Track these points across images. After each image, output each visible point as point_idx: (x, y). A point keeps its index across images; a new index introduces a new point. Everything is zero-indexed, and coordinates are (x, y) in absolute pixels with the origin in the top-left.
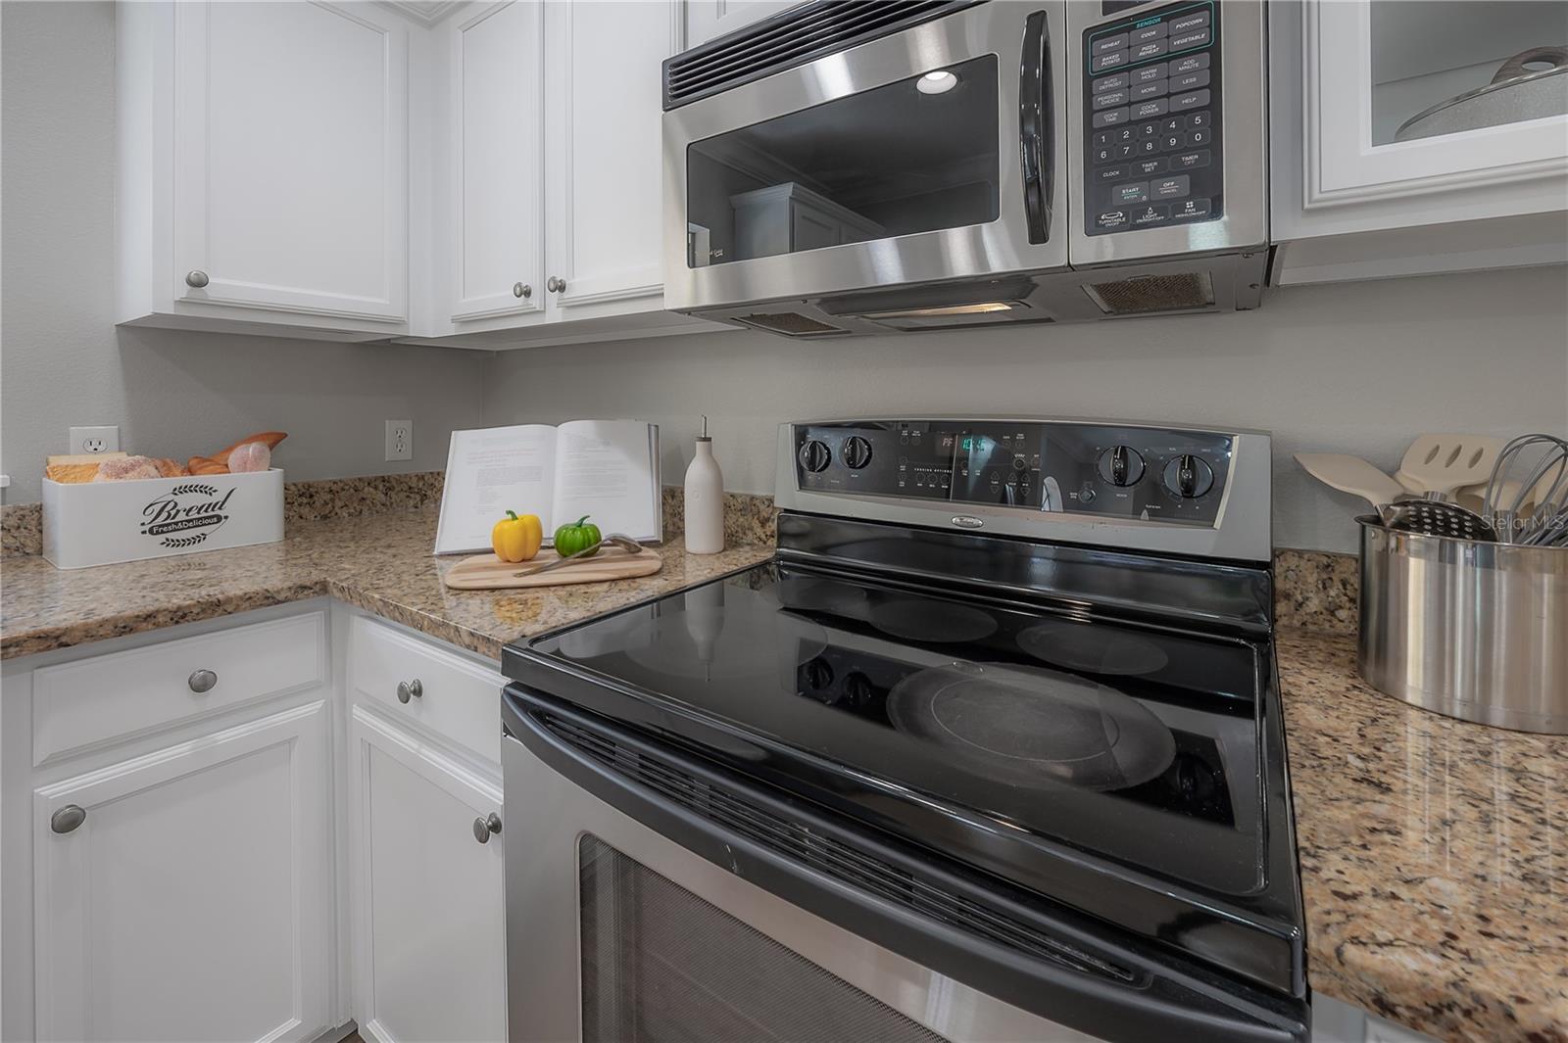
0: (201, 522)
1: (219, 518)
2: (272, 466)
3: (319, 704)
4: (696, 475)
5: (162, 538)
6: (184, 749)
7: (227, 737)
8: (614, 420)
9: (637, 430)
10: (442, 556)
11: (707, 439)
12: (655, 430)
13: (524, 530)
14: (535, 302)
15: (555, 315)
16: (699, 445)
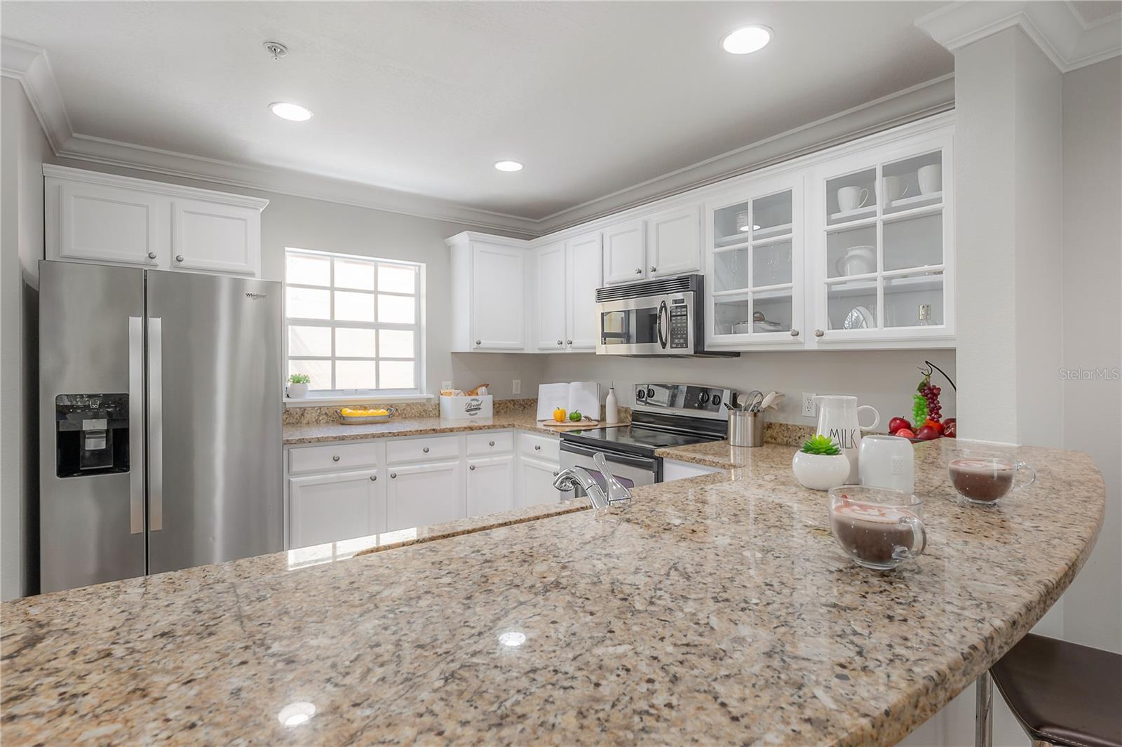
0: (476, 409)
1: (480, 409)
2: (489, 394)
3: (511, 457)
4: (610, 399)
5: (469, 413)
6: (487, 460)
7: (496, 459)
8: (587, 381)
9: (593, 385)
10: (539, 421)
11: (613, 389)
12: (599, 385)
13: (562, 413)
14: (563, 346)
15: (569, 350)
16: (611, 390)
